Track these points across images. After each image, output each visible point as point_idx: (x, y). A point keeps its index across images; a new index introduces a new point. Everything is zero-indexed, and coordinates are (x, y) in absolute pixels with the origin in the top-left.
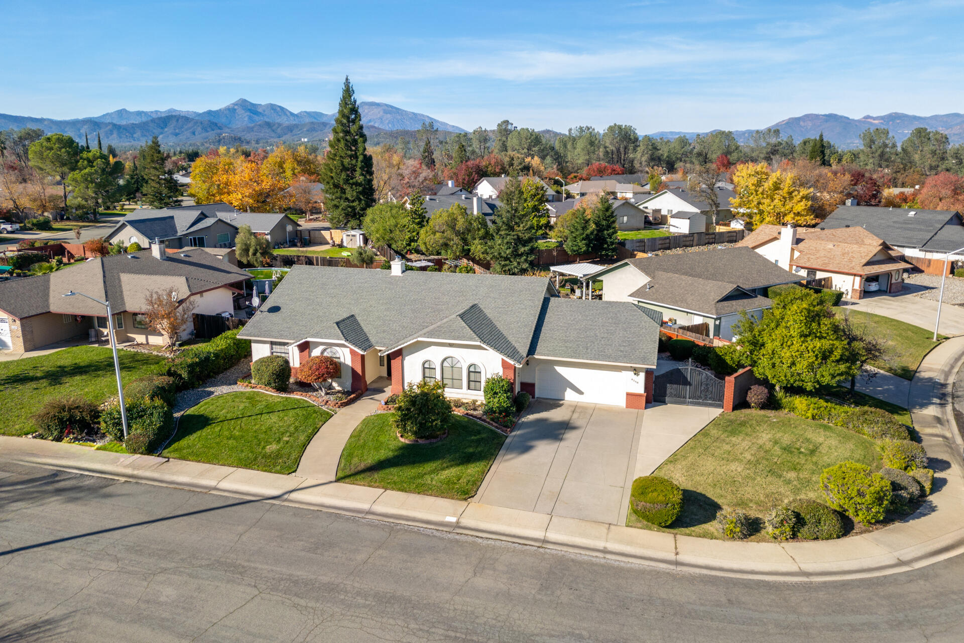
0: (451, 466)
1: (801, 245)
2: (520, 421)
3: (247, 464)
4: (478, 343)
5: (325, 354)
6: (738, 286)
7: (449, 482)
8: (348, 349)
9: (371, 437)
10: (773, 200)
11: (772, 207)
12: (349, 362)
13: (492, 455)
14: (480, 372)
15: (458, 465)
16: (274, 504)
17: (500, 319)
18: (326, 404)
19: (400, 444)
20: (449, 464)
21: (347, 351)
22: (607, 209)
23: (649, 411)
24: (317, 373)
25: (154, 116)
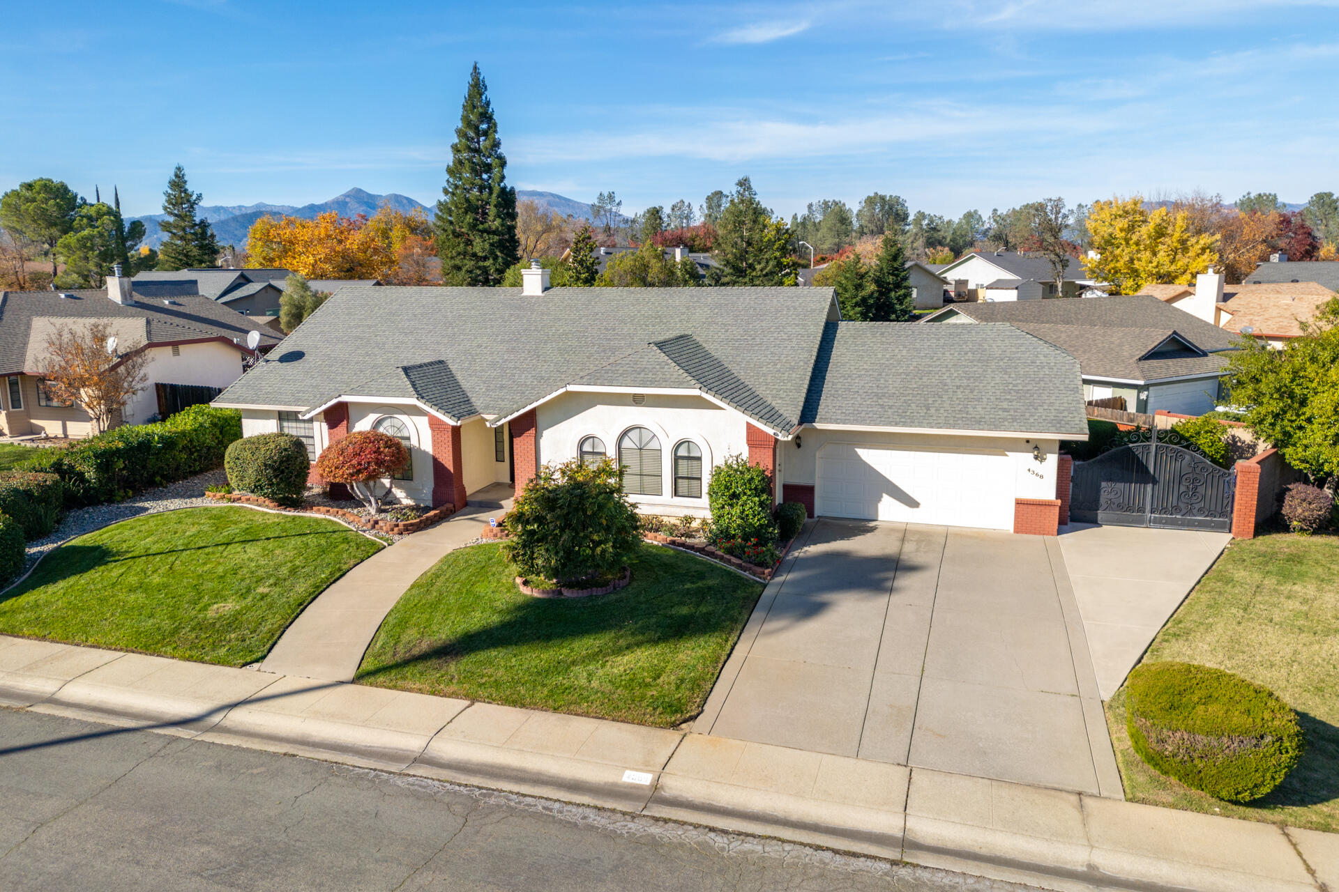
0: (639, 644)
1: (1231, 303)
2: (790, 557)
3: (149, 644)
4: (696, 392)
5: (381, 430)
6: (1175, 333)
7: (632, 682)
8: (425, 419)
9: (457, 586)
10: (1155, 254)
11: (1155, 264)
12: (427, 445)
13: (734, 620)
14: (699, 459)
15: (655, 642)
16: (177, 739)
17: (739, 359)
18: (373, 527)
19: (520, 600)
20: (631, 640)
21: (423, 422)
22: (895, 258)
23: (1068, 539)
24: (354, 462)
25: (237, 213)
